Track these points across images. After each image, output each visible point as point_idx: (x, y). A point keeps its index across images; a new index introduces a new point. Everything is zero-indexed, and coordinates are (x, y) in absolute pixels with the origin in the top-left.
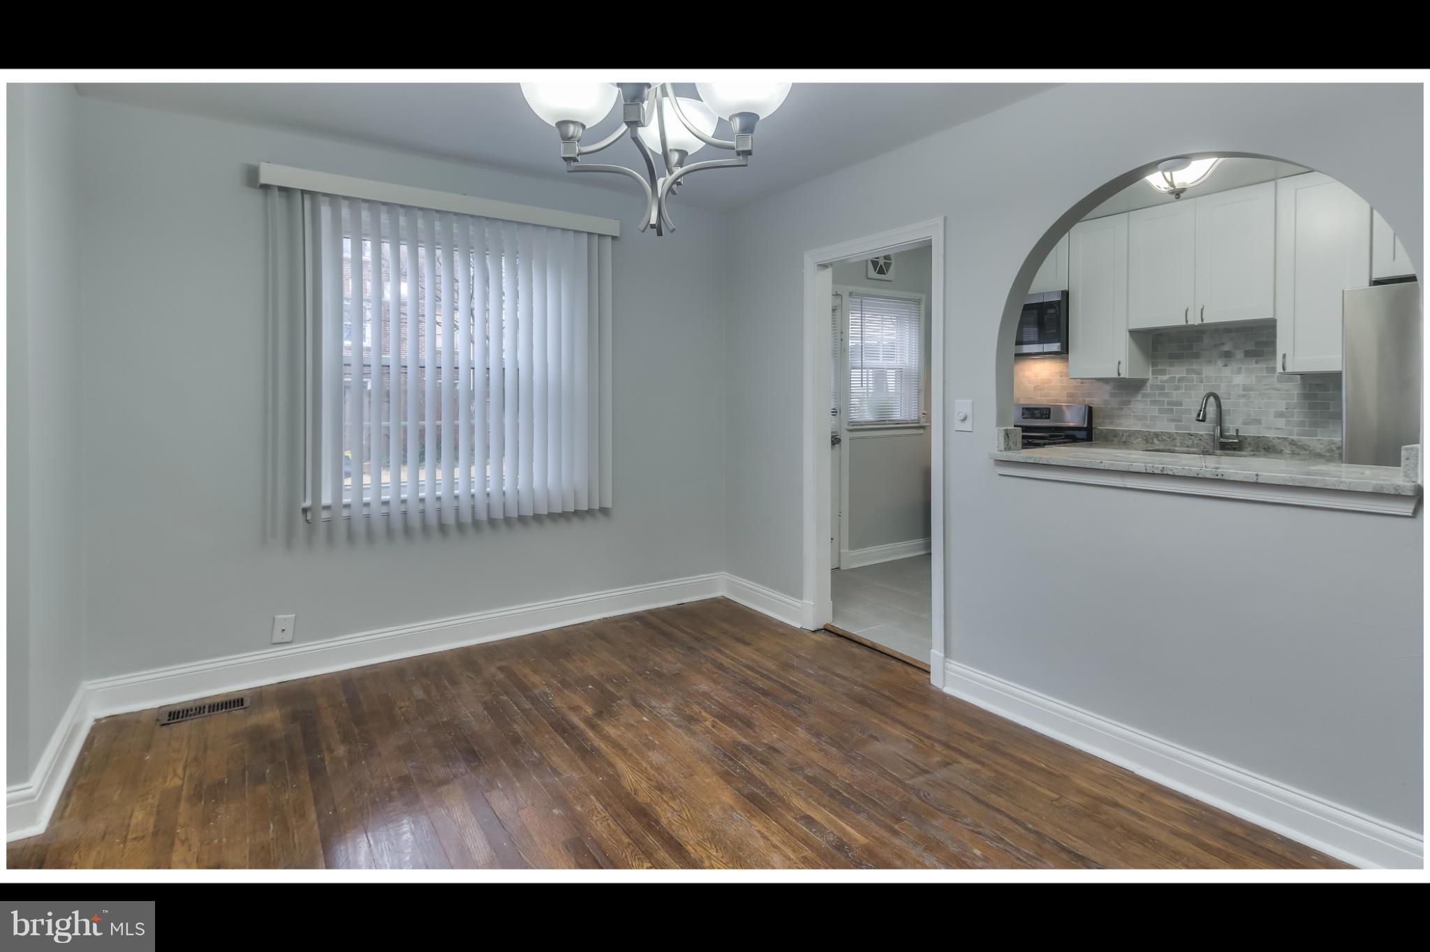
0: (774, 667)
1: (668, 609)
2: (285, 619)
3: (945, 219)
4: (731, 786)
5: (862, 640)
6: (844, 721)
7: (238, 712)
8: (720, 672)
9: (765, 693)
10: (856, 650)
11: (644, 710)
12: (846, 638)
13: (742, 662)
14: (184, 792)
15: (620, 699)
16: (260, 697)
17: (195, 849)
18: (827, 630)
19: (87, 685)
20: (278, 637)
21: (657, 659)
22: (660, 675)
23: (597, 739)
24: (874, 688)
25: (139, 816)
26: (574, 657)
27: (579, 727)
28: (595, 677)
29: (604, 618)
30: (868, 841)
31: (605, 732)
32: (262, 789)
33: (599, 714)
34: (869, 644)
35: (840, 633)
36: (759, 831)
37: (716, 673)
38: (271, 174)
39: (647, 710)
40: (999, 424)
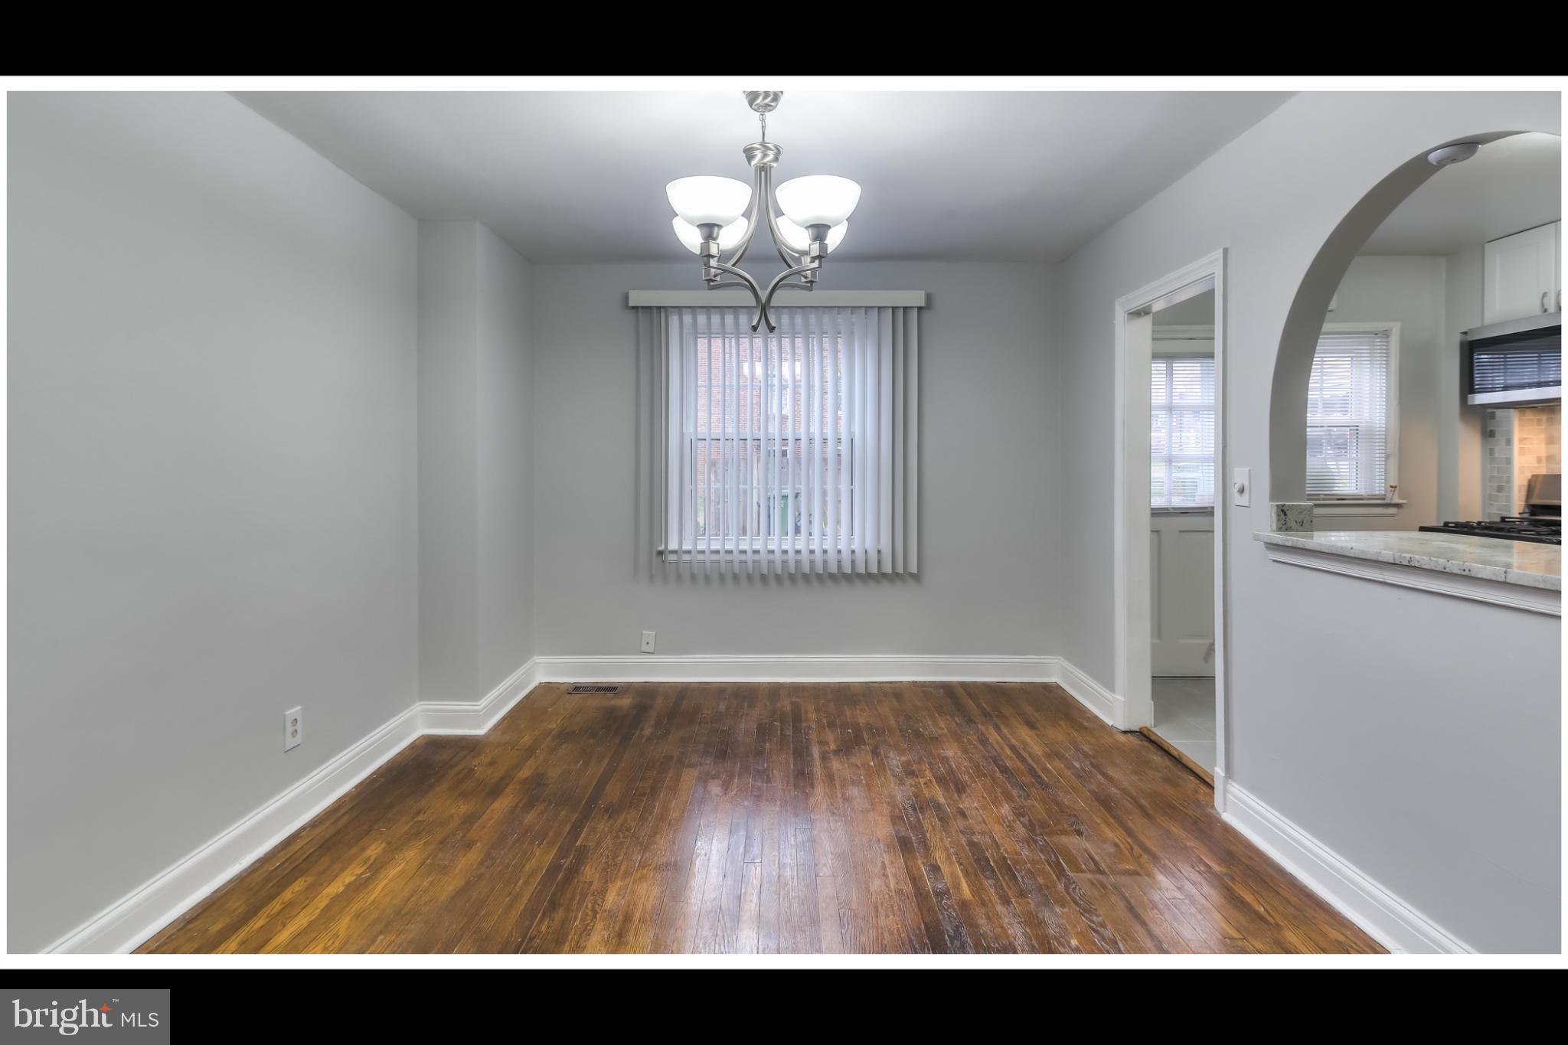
0: (1039, 753)
1: (985, 685)
2: (649, 634)
3: (1226, 251)
4: (893, 827)
5: (1171, 749)
6: (1063, 812)
7: (610, 695)
8: (980, 746)
9: (1005, 770)
10: (1157, 758)
11: (878, 757)
12: (1158, 745)
13: (1010, 741)
14: (553, 733)
15: (865, 744)
16: (628, 688)
17: (538, 763)
18: (1143, 734)
19: (538, 659)
20: (644, 648)
21: (930, 723)
22: (918, 735)
23: (819, 767)
24: (1135, 794)
25: (526, 738)
26: (858, 707)
27: (812, 756)
28: (861, 724)
29: (913, 682)
30: (972, 898)
31: (830, 764)
32: (591, 741)
33: (837, 752)
34: (1175, 753)
35: (1153, 738)
36: (883, 862)
37: (974, 745)
38: (638, 298)
39: (880, 758)
40: (1273, 496)
